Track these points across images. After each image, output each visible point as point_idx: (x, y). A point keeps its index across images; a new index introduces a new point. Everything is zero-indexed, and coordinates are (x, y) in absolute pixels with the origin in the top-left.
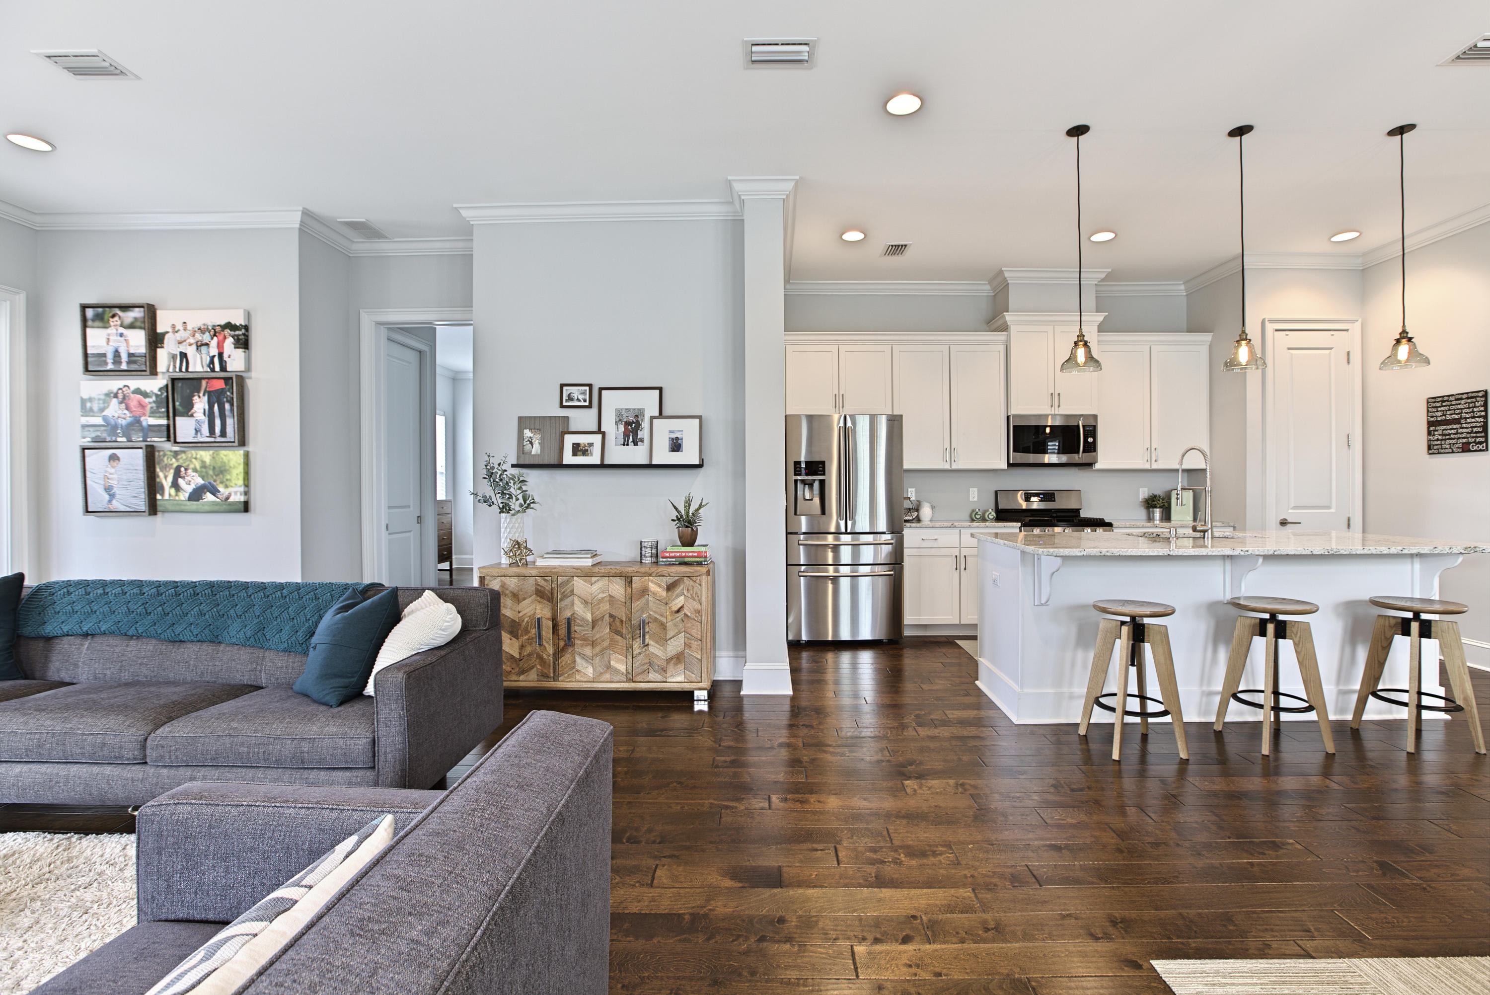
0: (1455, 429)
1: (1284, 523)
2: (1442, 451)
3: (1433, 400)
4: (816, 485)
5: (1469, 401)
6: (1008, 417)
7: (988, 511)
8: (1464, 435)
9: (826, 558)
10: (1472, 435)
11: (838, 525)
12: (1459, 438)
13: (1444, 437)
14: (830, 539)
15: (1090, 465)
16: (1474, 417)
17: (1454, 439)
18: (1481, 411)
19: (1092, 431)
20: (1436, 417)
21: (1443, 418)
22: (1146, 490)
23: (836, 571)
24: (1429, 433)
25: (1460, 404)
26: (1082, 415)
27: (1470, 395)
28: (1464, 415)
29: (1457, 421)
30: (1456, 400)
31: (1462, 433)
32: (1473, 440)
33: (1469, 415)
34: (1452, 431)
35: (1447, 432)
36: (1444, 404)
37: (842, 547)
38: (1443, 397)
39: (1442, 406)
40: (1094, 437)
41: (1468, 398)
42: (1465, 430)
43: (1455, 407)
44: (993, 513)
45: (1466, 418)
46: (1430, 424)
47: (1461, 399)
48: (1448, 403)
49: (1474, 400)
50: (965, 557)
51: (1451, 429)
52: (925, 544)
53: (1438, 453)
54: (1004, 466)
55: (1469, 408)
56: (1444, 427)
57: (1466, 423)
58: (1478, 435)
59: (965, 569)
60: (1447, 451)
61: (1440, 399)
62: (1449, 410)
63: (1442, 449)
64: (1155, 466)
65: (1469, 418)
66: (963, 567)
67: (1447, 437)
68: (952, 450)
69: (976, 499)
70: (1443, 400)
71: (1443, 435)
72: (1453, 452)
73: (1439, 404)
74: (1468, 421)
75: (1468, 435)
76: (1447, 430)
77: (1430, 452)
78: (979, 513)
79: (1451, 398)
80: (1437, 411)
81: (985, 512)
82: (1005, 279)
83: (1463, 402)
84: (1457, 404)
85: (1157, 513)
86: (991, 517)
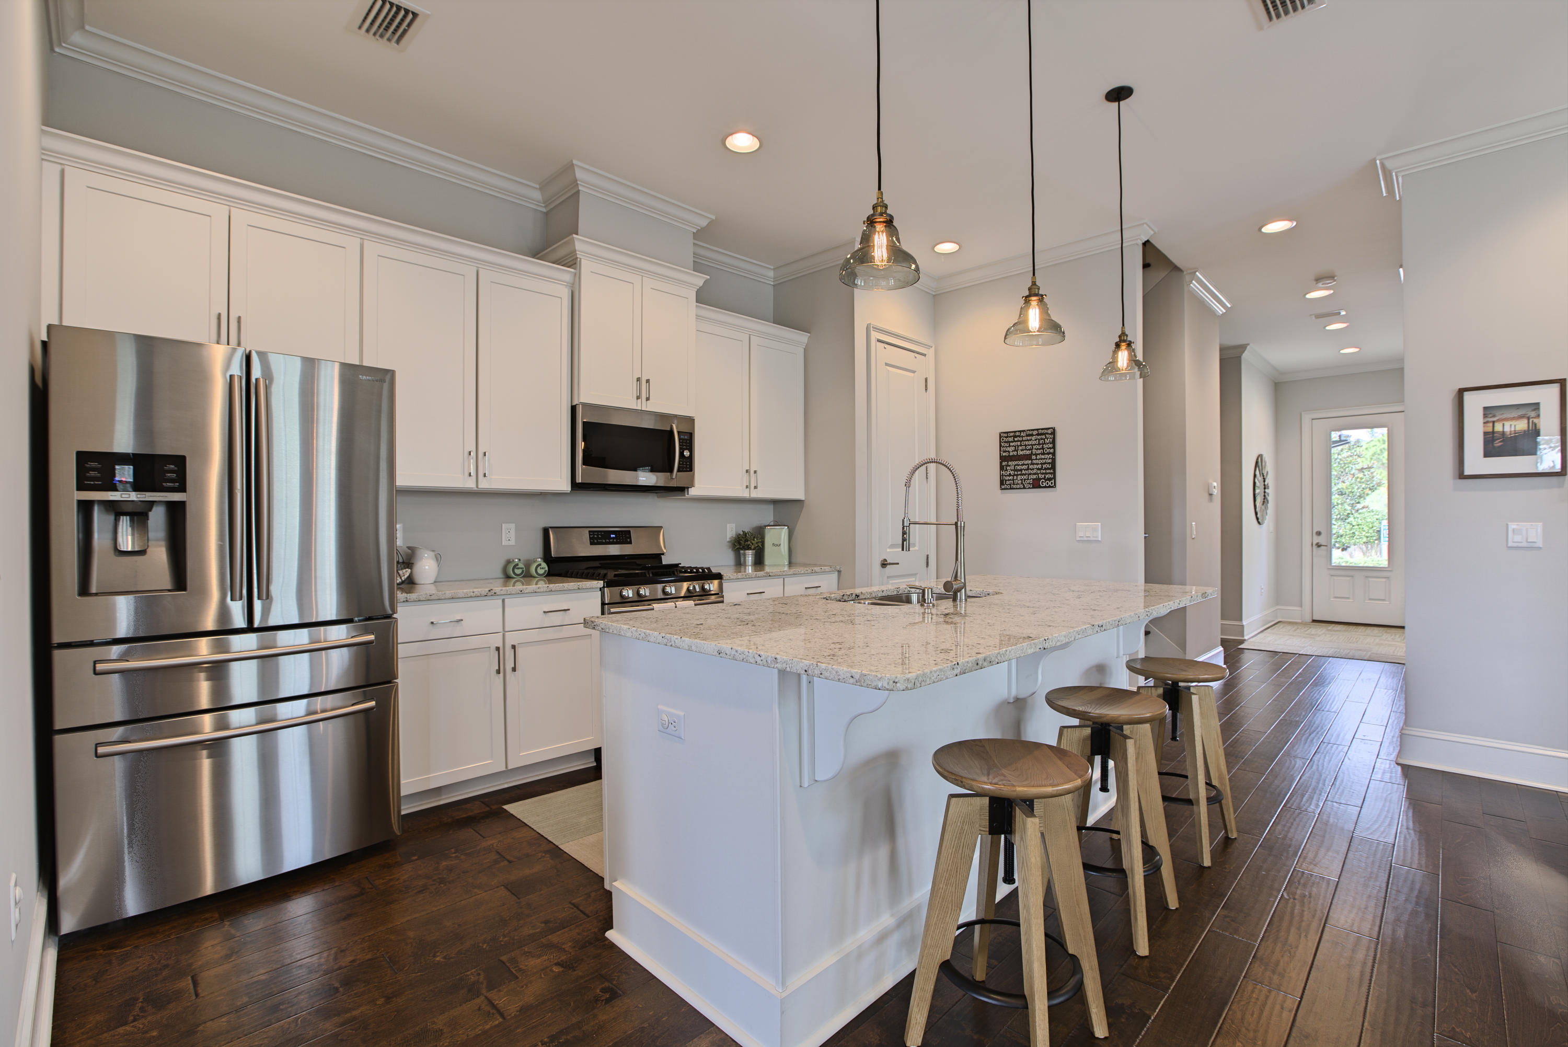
0: (1026, 465)
1: (884, 564)
2: (1015, 486)
3: (1005, 435)
4: (157, 517)
5: (1039, 437)
6: (573, 409)
7: (535, 561)
8: (1035, 471)
9: (192, 695)
10: (1042, 471)
11: (224, 613)
12: (1030, 474)
13: (1016, 473)
14: (203, 649)
15: (681, 490)
16: (1043, 454)
17: (1025, 475)
18: (1050, 448)
19: (688, 441)
20: (1009, 452)
21: (1015, 453)
22: (733, 525)
23: (222, 725)
24: (1002, 468)
25: (1031, 440)
26: (675, 416)
27: (1040, 431)
28: (1034, 451)
29: (1028, 457)
30: (1027, 436)
31: (1033, 469)
32: (1043, 476)
33: (1039, 452)
34: (1024, 467)
35: (1019, 468)
36: (1016, 439)
37: (235, 666)
38: (1015, 432)
39: (1014, 441)
40: (691, 450)
41: (1038, 435)
42: (1035, 466)
43: (1027, 443)
44: (544, 565)
45: (1036, 455)
46: (1002, 459)
47: (1032, 435)
48: (1020, 439)
49: (1044, 437)
50: (514, 647)
51: (1022, 465)
52: (435, 633)
53: (1011, 489)
54: (566, 486)
55: (1039, 444)
56: (1016, 463)
57: (1036, 459)
58: (1047, 471)
59: (514, 669)
60: (1018, 486)
61: (1012, 434)
62: (1021, 445)
63: (1014, 484)
64: (755, 494)
65: (1039, 454)
66: (510, 665)
67: (1019, 473)
68: (477, 455)
69: (512, 542)
70: (1015, 435)
71: (1015, 470)
72: (1024, 488)
73: (1011, 439)
74: (1038, 457)
75: (1039, 472)
76: (1018, 465)
77: (1003, 487)
78: (521, 565)
79: (1022, 434)
80: (1010, 446)
81: (528, 565)
82: (575, 182)
83: (1033, 438)
84: (1028, 440)
85: (750, 556)
86: (541, 571)
